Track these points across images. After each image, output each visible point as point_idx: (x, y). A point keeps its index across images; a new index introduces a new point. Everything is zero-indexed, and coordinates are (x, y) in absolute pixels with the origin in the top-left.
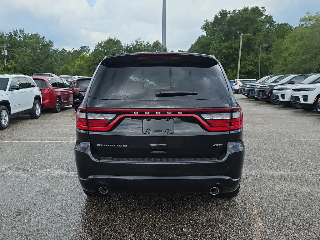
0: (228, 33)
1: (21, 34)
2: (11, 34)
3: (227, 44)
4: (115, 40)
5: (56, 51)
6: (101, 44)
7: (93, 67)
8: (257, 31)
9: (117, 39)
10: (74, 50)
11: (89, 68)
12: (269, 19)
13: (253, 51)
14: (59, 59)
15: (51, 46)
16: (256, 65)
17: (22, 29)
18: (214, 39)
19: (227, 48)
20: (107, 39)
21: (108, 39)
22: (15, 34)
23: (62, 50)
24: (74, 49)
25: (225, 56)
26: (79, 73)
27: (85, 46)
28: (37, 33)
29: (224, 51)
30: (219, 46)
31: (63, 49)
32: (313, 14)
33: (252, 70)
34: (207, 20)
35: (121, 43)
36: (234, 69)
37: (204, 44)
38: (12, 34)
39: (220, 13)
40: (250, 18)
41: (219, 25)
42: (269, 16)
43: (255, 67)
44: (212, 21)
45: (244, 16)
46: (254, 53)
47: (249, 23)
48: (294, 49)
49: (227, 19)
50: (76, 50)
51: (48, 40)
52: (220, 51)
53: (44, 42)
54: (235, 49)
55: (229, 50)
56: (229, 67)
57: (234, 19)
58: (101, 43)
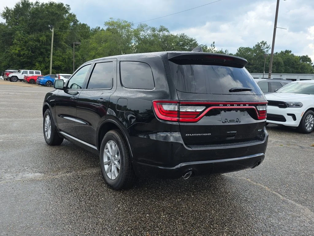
0: (32, 25)
3: (32, 36)
8: (64, 27)
12: (73, 17)
13: (60, 47)
16: (64, 60)
18: (17, 29)
19: (34, 40)
25: (31, 48)
29: (31, 43)
30: (24, 37)
32: (115, 20)
33: (61, 65)
34: (7, 8)
36: (41, 62)
37: (6, 33)
39: (22, 3)
40: (57, 14)
41: (22, 14)
42: (72, 14)
43: (64, 63)
44: (13, 9)
45: (50, 10)
46: (62, 49)
47: (55, 18)
48: (101, 49)
49: (30, 10)
52: (26, 42)
54: (42, 42)
55: (36, 43)
56: (37, 61)
57: (39, 11)
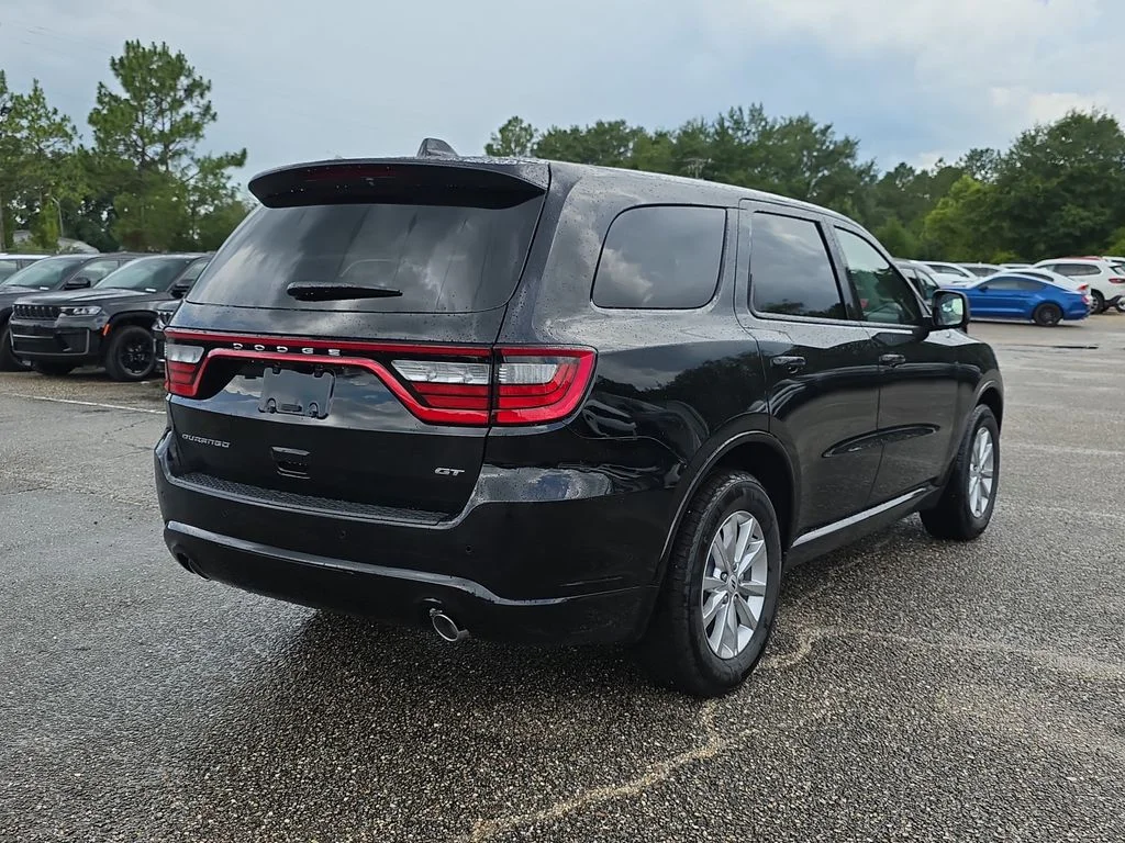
1: (752, 121)
2: (722, 125)
4: (1095, 120)
5: (863, 172)
6: (1034, 138)
7: (992, 224)
9: (1104, 117)
10: (944, 166)
11: (976, 230)
14: (871, 202)
15: (848, 156)
17: (757, 106)
20: (1063, 116)
21: (1067, 118)
22: (736, 122)
23: (896, 169)
24: (940, 161)
26: (940, 248)
27: (984, 148)
28: (807, 116)
31: (903, 165)
35: (1118, 130)
38: (727, 124)
50: (950, 167)
51: (839, 137)
53: (828, 144)
58: (1033, 133)
